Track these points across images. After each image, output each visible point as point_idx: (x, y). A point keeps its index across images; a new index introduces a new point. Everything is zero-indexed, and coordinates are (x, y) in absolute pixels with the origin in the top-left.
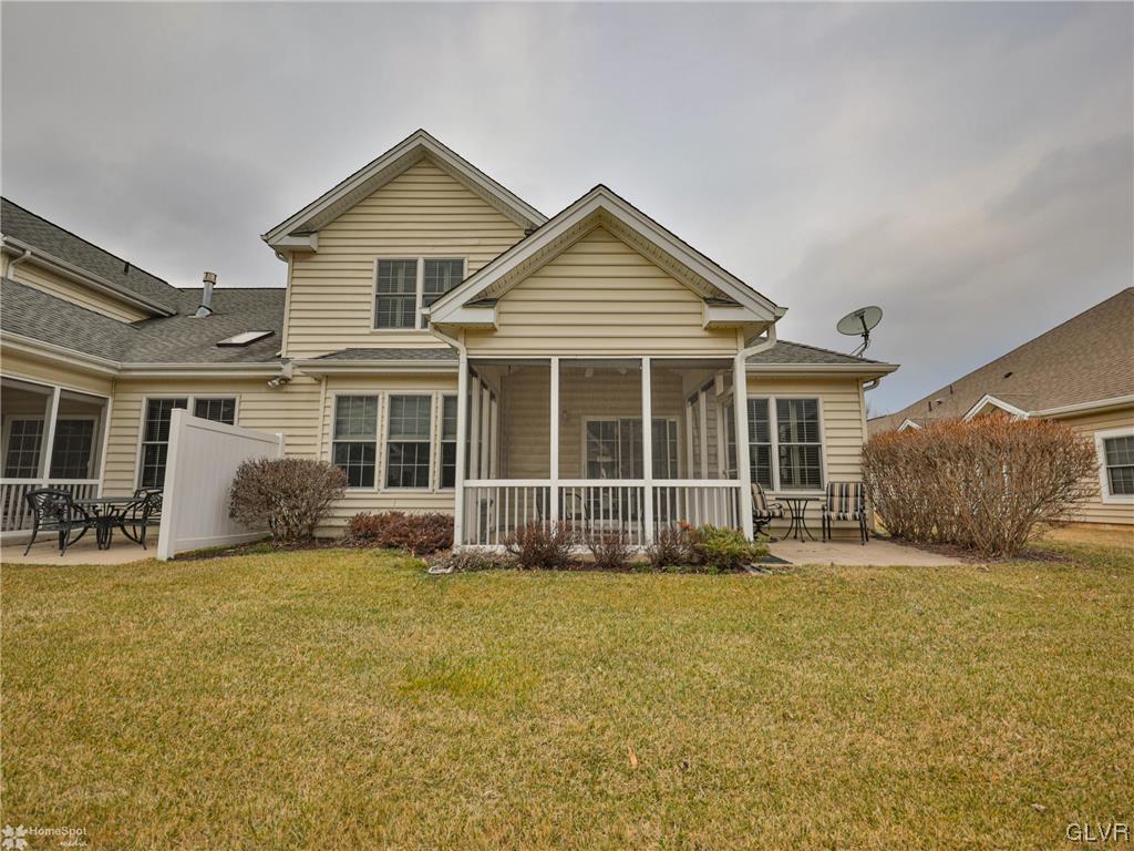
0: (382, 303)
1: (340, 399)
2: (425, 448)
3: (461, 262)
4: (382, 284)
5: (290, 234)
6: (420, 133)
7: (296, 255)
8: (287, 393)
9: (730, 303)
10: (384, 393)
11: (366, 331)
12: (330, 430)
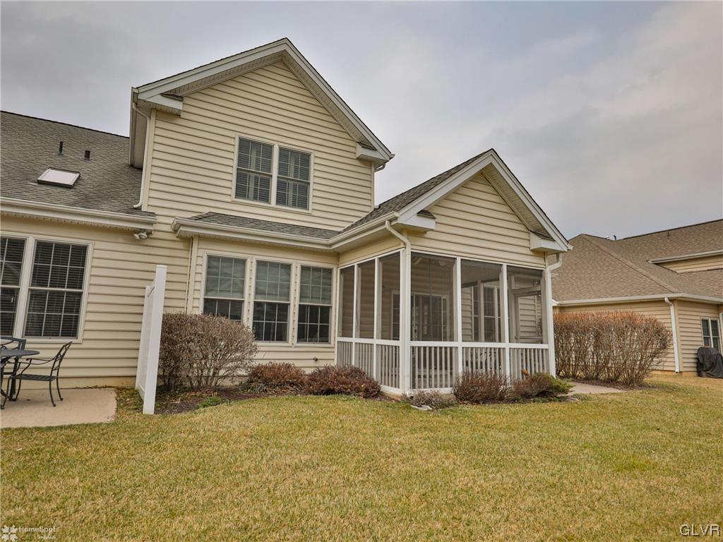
0: (241, 177)
1: (211, 258)
2: (284, 308)
3: (308, 155)
4: (242, 160)
5: (162, 94)
6: (285, 41)
7: (158, 113)
8: (147, 246)
9: (547, 237)
10: (252, 258)
11: (228, 199)
12: (202, 287)
